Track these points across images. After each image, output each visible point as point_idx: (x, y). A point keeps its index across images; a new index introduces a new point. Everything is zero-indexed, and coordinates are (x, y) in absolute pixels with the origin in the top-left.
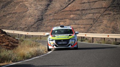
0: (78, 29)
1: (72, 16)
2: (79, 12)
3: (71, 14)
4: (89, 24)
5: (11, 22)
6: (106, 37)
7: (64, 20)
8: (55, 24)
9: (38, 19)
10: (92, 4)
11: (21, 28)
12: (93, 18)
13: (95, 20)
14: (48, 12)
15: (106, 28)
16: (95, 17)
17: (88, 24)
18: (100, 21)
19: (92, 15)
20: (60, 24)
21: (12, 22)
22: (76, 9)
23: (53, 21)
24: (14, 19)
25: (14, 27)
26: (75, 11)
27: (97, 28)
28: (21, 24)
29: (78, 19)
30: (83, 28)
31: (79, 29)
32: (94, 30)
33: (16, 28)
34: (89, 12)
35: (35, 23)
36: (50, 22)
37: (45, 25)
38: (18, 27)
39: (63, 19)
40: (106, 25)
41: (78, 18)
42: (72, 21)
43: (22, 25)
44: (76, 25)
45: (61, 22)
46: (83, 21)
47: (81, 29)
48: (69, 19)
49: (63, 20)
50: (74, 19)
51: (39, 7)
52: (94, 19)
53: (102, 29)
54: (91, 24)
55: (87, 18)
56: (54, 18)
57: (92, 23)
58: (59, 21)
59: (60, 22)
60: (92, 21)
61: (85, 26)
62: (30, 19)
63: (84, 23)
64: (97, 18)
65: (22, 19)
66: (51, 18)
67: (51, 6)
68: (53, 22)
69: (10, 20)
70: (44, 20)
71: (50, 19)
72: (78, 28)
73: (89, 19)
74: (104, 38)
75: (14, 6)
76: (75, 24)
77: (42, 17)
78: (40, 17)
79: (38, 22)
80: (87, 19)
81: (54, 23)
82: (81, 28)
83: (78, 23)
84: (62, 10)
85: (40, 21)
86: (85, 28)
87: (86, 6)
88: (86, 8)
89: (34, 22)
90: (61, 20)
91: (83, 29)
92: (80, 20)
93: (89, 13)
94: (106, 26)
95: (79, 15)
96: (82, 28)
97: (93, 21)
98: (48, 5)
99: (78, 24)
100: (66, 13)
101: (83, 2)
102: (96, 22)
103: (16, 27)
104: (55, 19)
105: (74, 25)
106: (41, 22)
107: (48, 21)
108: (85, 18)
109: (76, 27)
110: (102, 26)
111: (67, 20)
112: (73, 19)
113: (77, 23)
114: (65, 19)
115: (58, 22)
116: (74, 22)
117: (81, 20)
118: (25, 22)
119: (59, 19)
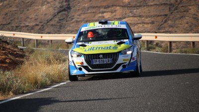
0: (139, 25)
4: (161, 15)
5: (7, 14)
7: (112, 9)
8: (94, 17)
9: (61, 7)
11: (27, 26)
12: (168, 3)
13: (174, 6)
15: (195, 22)
16: (172, 1)
17: (158, 16)
18: (182, 9)
20: (103, 17)
21: (9, 15)
23: (89, 11)
24: (14, 9)
25: (14, 24)
27: (177, 22)
28: (28, 18)
29: (140, 6)
30: (150, 23)
31: (141, 25)
32: (171, 26)
33: (17, 27)
35: (55, 16)
36: (84, 14)
37: (74, 20)
38: (22, 25)
39: (109, 7)
40: (194, 16)
41: (138, 4)
42: (127, 11)
43: (29, 20)
44: (135, 18)
45: (105, 12)
46: (149, 10)
47: (146, 26)
48: (122, 6)
49: (110, 9)
50: (132, 7)
52: (171, 4)
53: (187, 23)
54: (166, 15)
55: (158, 3)
56: (92, 5)
57: (167, 12)
58: (102, 10)
59: (103, 13)
60: (168, 8)
61: (153, 19)
62: (44, 8)
63: (152, 14)
64: (177, 3)
65: (30, 8)
66: (86, 5)
68: (91, 13)
69: (7, 10)
70: (72, 10)
71: (84, 8)
72: (140, 23)
73: (162, 4)
74: (194, 43)
76: (134, 16)
77: (69, 5)
78: (65, 4)
79: (60, 14)
80: (156, 5)
81: (93, 14)
82: (145, 23)
83: (140, 13)
85: (64, 12)
86: (152, 23)
89: (52, 14)
90: (105, 8)
91: (150, 25)
92: (142, 8)
94: (195, 18)
96: (148, 23)
97: (170, 9)
99: (140, 16)
102: (174, 10)
103: (17, 25)
104: (93, 7)
105: (131, 18)
106: (66, 13)
107: (80, 12)
108: (152, 4)
109: (136, 23)
110: (187, 19)
111: (118, 8)
112: (130, 7)
113: (137, 14)
114: (113, 6)
115: (99, 13)
116: (131, 12)
117: (145, 7)
118: (35, 14)
119: (101, 7)
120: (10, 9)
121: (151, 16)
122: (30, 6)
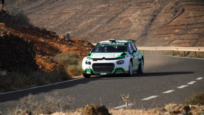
0: (183, 44)
1: (177, 31)
2: (184, 27)
3: (175, 29)
6: (197, 50)
9: (142, 34)
10: (197, 18)
12: (198, 33)
13: (201, 35)
14: (153, 27)
16: (201, 32)
17: (193, 39)
19: (197, 29)
22: (181, 23)
23: (157, 36)
24: (118, 34)
26: (180, 25)
27: (203, 43)
34: (194, 26)
35: (139, 38)
36: (154, 37)
37: (149, 41)
39: (167, 34)
41: (183, 33)
42: (176, 36)
46: (188, 36)
47: (186, 44)
48: (175, 34)
50: (179, 34)
51: (144, 22)
57: (198, 38)
58: (163, 36)
59: (164, 37)
62: (134, 34)
63: (190, 38)
67: (155, 21)
69: (115, 35)
70: (148, 35)
71: (154, 34)
73: (195, 34)
74: (195, 52)
75: (119, 21)
76: (180, 39)
77: (146, 33)
78: (144, 32)
79: (142, 37)
80: (192, 34)
81: (159, 38)
83: (183, 38)
84: (167, 25)
86: (190, 43)
87: (192, 20)
88: (191, 23)
90: (165, 35)
91: (188, 44)
93: (195, 28)
95: (184, 29)
97: (199, 36)
98: (153, 20)
100: (171, 28)
101: (188, 16)
102: (202, 37)
104: (159, 34)
106: (144, 37)
107: (152, 37)
108: (190, 33)
111: (172, 35)
114: (169, 34)
116: (179, 37)
117: (186, 35)
119: (163, 34)
120: (117, 34)
121: (189, 40)
122: (127, 33)
